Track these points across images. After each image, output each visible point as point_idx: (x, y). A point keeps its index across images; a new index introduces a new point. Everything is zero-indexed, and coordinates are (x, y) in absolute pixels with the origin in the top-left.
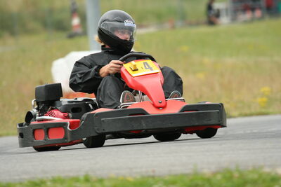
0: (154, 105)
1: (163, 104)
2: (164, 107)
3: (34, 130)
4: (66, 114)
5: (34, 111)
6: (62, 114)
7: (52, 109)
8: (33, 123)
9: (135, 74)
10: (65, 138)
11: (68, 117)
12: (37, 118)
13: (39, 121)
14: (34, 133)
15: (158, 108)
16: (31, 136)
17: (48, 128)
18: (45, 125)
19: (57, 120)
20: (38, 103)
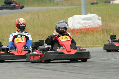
0: (67, 51)
1: (70, 51)
2: (70, 52)
3: (30, 56)
4: (40, 52)
5: (31, 50)
6: (39, 52)
7: (37, 50)
8: (30, 54)
9: (62, 40)
10: (39, 59)
11: (41, 53)
12: (32, 52)
13: (32, 53)
14: (30, 57)
15: (68, 52)
16: (29, 58)
17: (34, 56)
18: (33, 55)
19: (37, 53)
20: (32, 47)
